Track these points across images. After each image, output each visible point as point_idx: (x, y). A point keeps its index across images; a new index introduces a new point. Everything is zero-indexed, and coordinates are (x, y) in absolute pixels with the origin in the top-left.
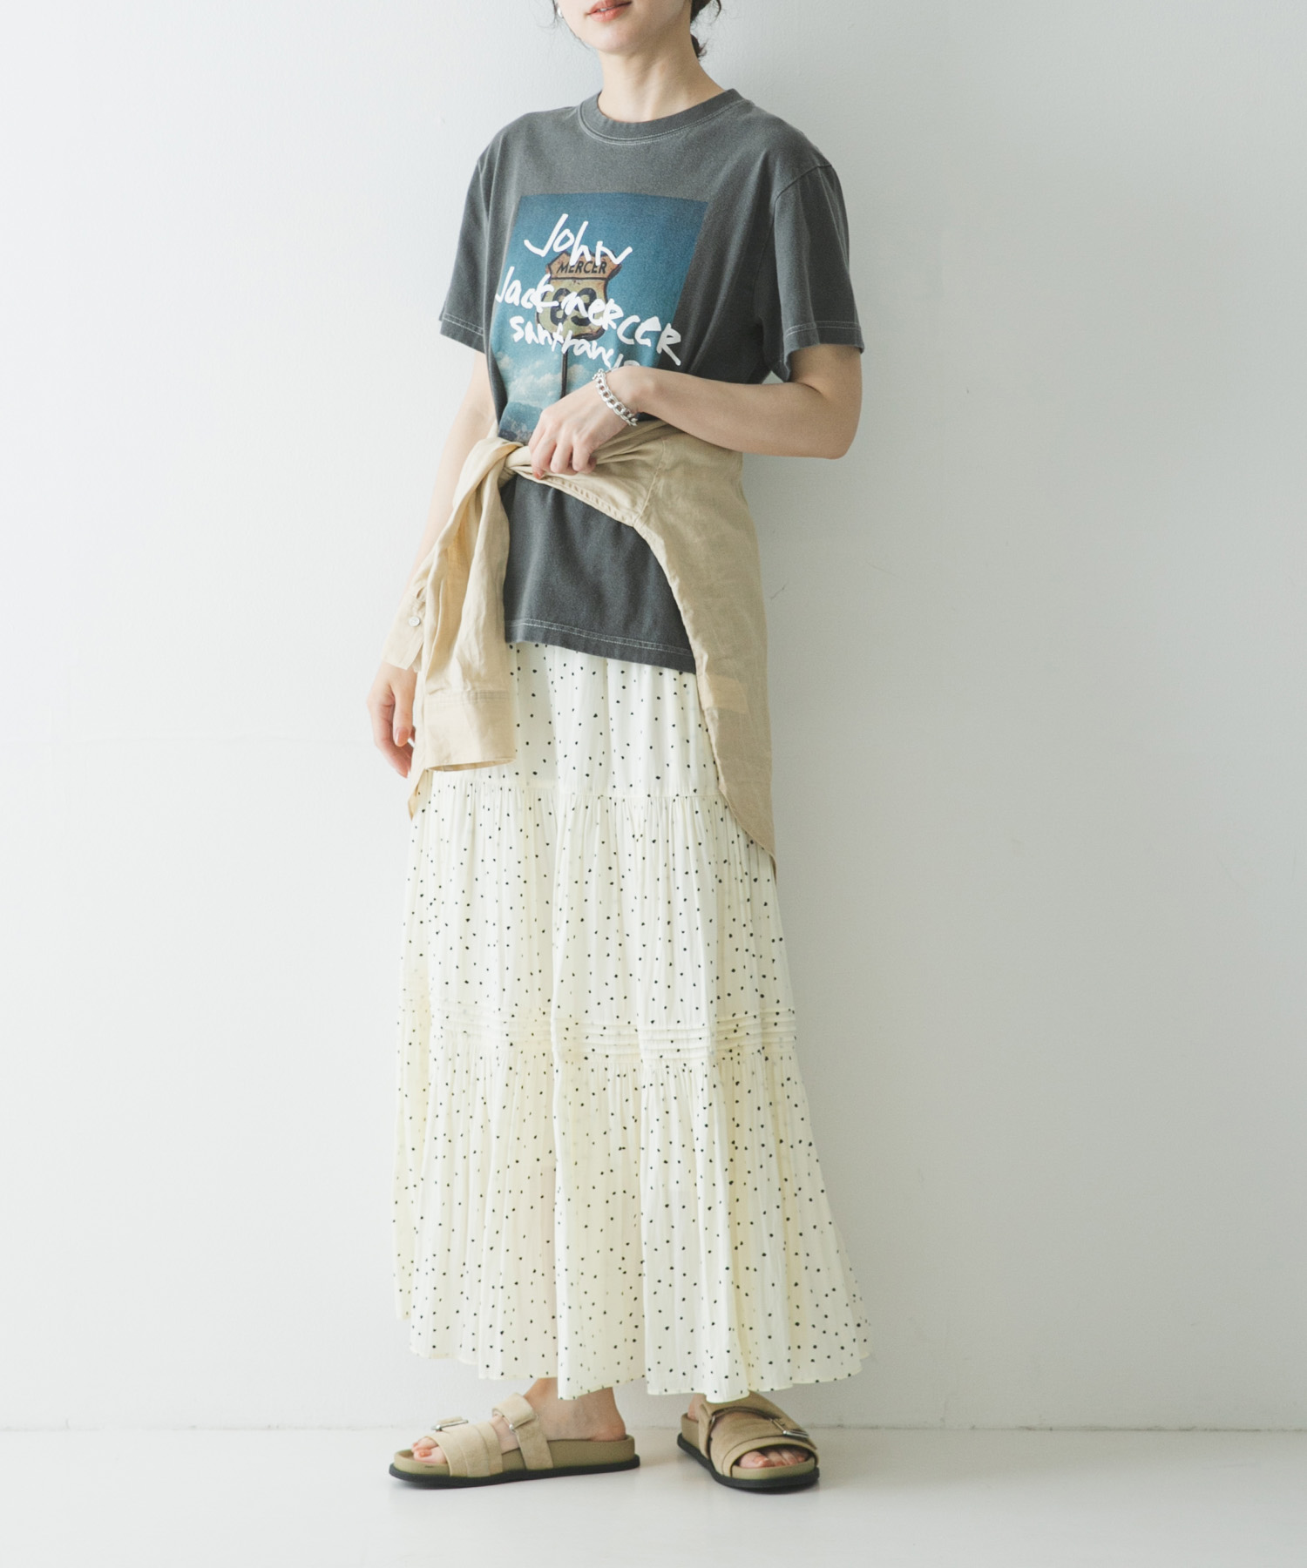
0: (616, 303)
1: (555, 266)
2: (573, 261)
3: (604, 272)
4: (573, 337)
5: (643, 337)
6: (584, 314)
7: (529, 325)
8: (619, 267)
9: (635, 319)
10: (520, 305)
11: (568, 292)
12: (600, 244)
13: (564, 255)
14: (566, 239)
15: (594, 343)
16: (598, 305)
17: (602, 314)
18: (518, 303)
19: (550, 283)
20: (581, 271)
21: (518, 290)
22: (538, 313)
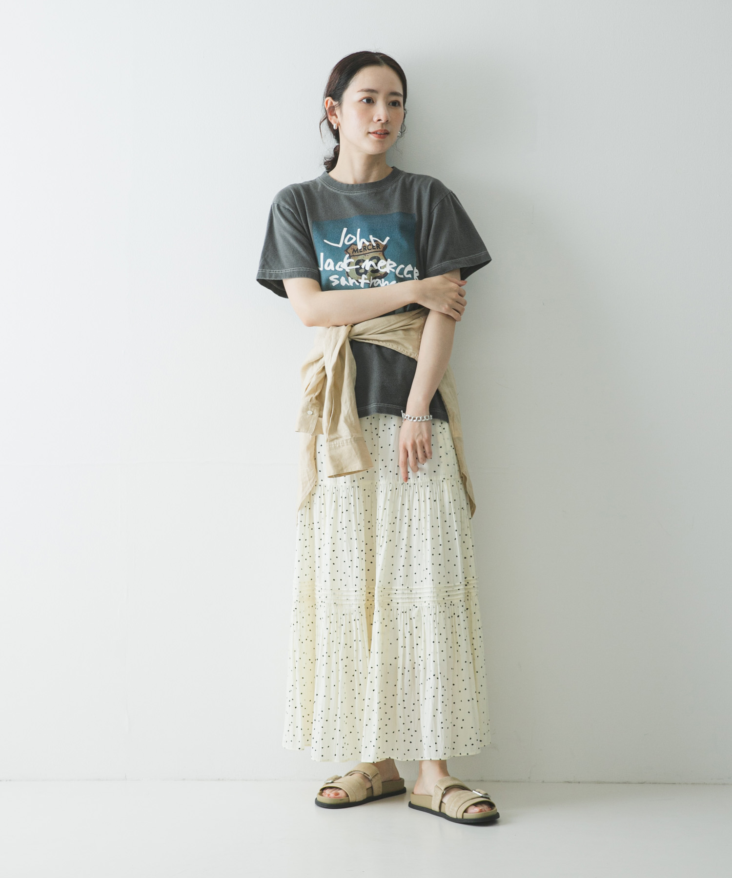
0: (391, 260)
1: (350, 251)
2: (360, 246)
3: (380, 248)
4: (373, 279)
5: (407, 274)
6: (376, 268)
7: (343, 279)
8: (385, 247)
9: (402, 266)
10: (335, 270)
11: (364, 261)
12: (371, 237)
13: (353, 245)
14: (350, 239)
15: (383, 280)
16: (382, 263)
17: (385, 266)
18: (333, 269)
19: (350, 258)
20: (366, 250)
21: (332, 263)
22: (347, 272)
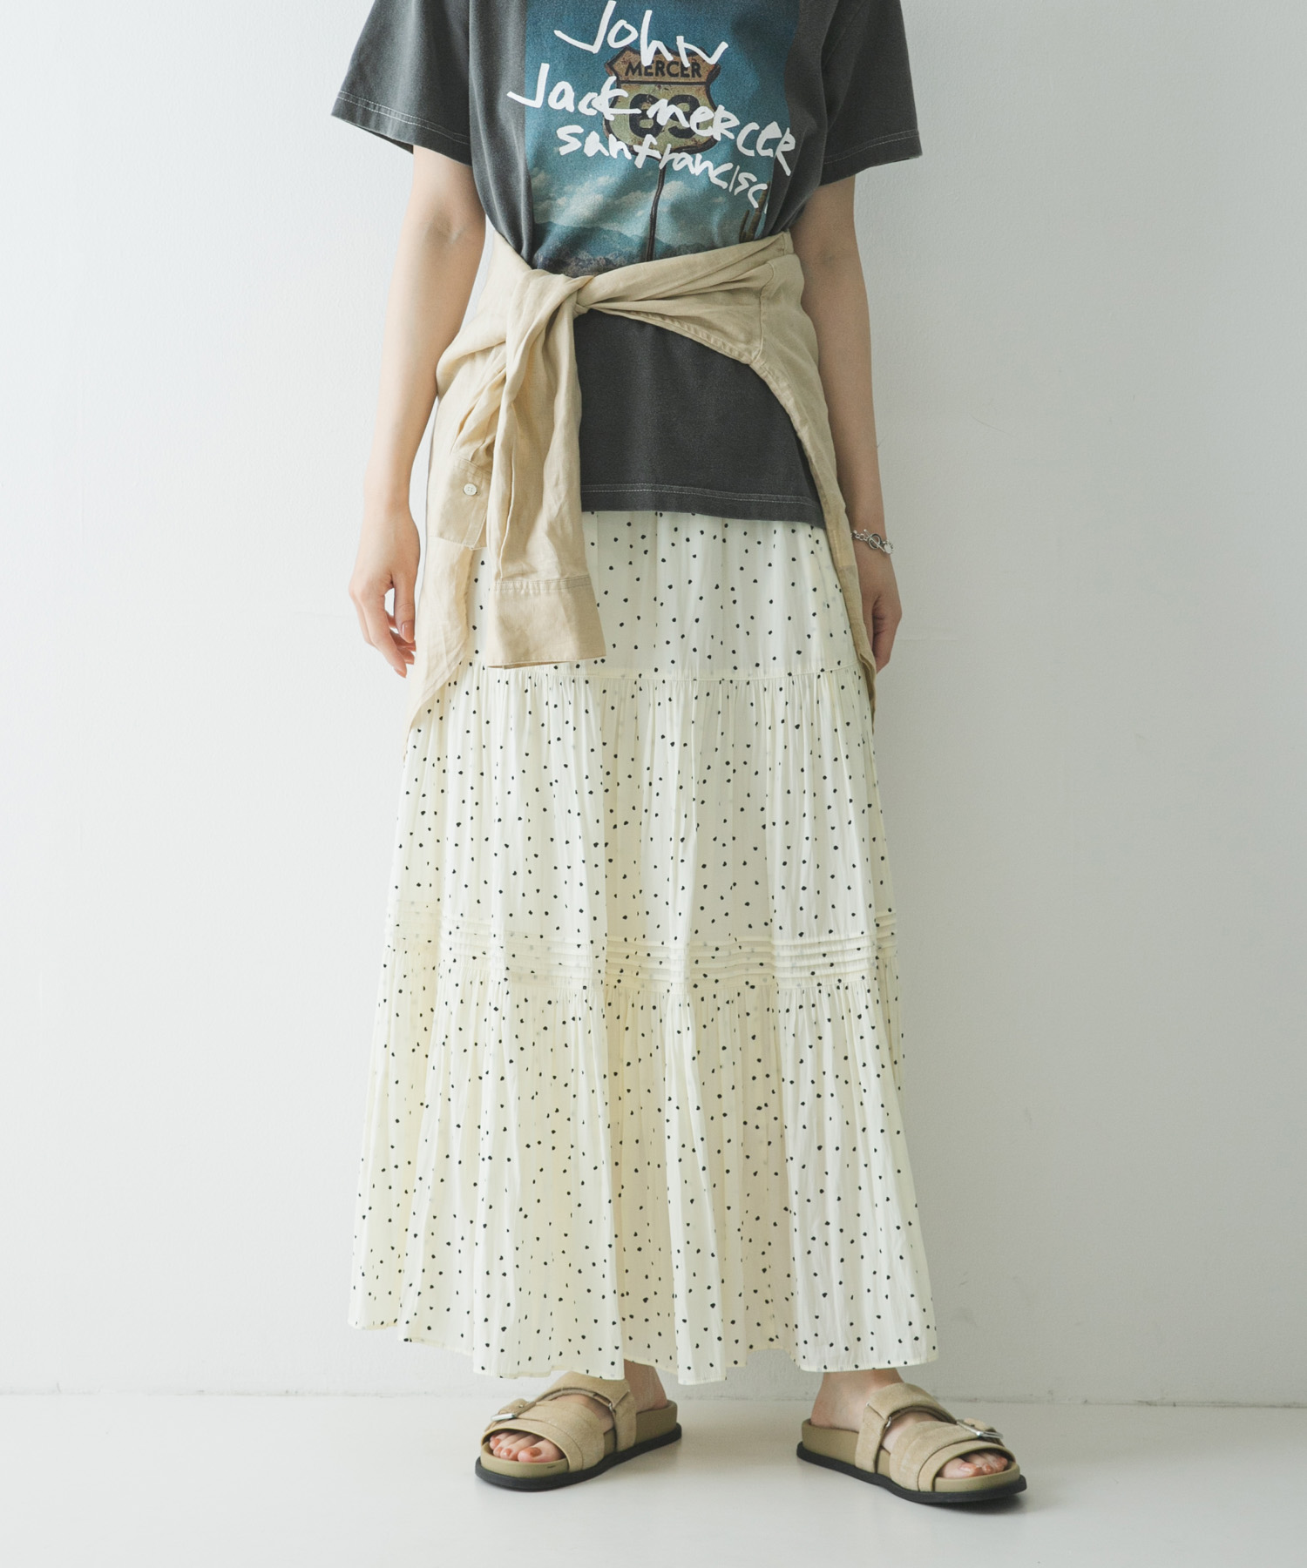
0: (726, 109)
1: (620, 66)
2: (647, 58)
3: (700, 76)
4: (671, 152)
5: (765, 147)
6: (684, 123)
7: (594, 137)
8: (716, 70)
9: (754, 126)
10: (577, 111)
11: (654, 100)
12: (680, 39)
13: (628, 52)
14: (623, 33)
15: (699, 156)
16: (702, 113)
17: (709, 123)
18: (571, 109)
19: (618, 87)
20: (663, 74)
21: (570, 94)
22: (607, 122)
